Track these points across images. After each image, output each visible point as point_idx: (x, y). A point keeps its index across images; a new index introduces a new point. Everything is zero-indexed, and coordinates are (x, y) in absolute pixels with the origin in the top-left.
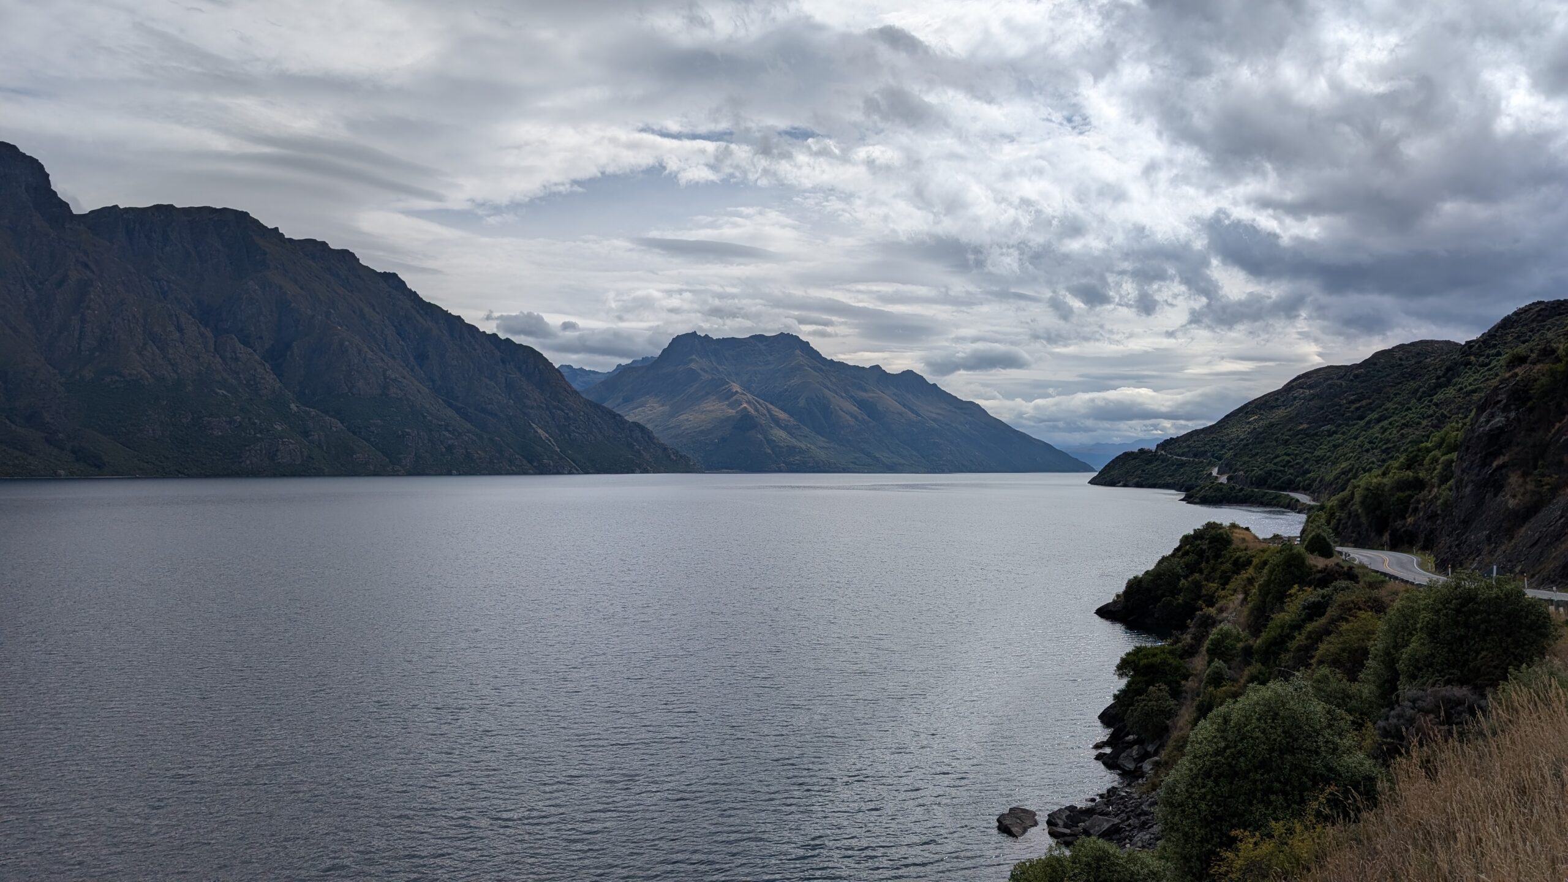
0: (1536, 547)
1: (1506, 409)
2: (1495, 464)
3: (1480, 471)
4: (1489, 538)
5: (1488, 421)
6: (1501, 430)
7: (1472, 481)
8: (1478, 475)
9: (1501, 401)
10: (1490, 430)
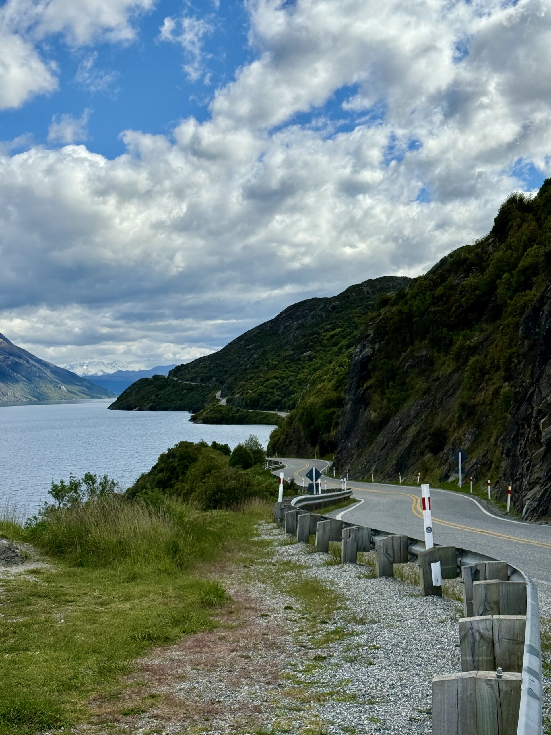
0: (384, 451)
1: (373, 342)
2: (365, 386)
3: (356, 391)
4: (358, 444)
5: (361, 351)
6: (369, 358)
7: (351, 400)
8: (355, 395)
9: (370, 335)
10: (362, 359)
